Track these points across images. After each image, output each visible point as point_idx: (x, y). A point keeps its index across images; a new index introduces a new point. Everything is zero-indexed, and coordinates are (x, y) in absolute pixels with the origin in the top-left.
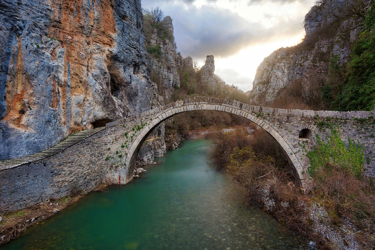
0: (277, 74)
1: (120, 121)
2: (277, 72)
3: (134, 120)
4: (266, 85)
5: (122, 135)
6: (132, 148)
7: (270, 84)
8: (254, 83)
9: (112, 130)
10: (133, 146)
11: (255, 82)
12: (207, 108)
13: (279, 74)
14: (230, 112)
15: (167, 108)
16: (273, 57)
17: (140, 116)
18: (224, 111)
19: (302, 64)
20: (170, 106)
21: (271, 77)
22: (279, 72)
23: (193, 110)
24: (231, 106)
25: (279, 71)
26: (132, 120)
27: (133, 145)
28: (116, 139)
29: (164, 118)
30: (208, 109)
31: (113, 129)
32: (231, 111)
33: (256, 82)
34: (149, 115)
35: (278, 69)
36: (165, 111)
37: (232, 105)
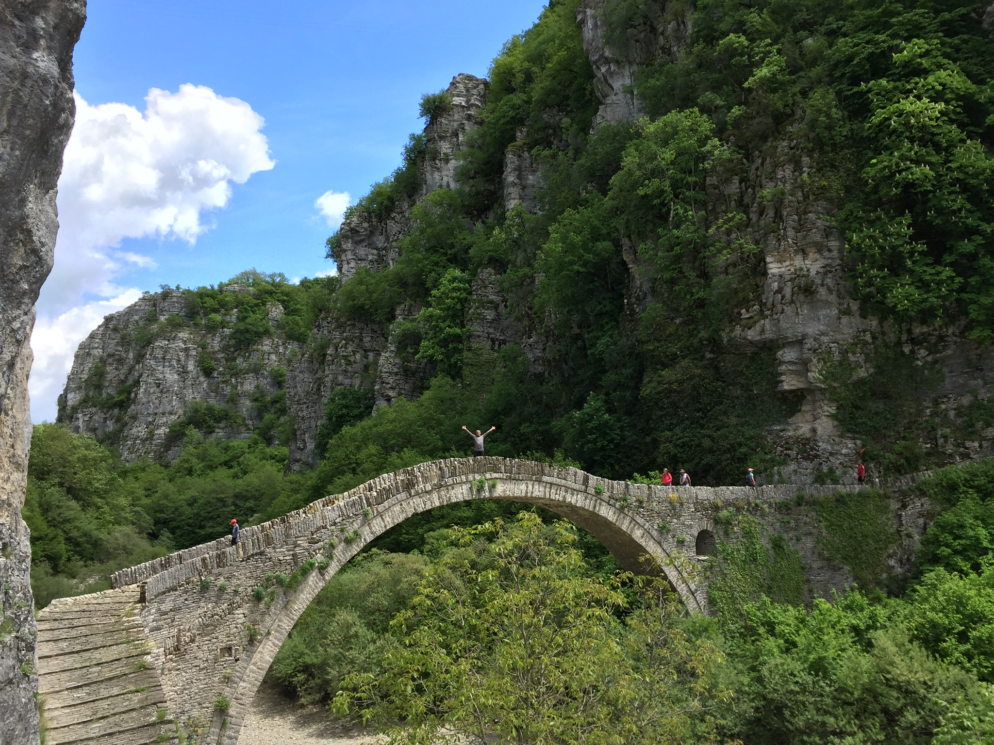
0: (161, 376)
1: (199, 564)
2: (160, 368)
3: (262, 553)
4: (116, 411)
5: (207, 626)
6: (252, 671)
7: (133, 407)
8: (62, 401)
9: (163, 607)
10: (255, 664)
11: (70, 396)
12: (504, 491)
13: (167, 376)
14: (561, 499)
15: (388, 498)
16: (141, 318)
17: (287, 536)
18: (548, 496)
19: (352, 359)
20: (398, 490)
21: (137, 383)
22: (167, 370)
23: (467, 499)
24: (563, 482)
25: (167, 364)
26: (253, 555)
27: (256, 657)
28: (177, 649)
29: (378, 534)
30: (508, 493)
31: (167, 606)
32: (564, 497)
33: (73, 399)
34: (324, 527)
35: (164, 358)
36: (381, 508)
37: (565, 479)
